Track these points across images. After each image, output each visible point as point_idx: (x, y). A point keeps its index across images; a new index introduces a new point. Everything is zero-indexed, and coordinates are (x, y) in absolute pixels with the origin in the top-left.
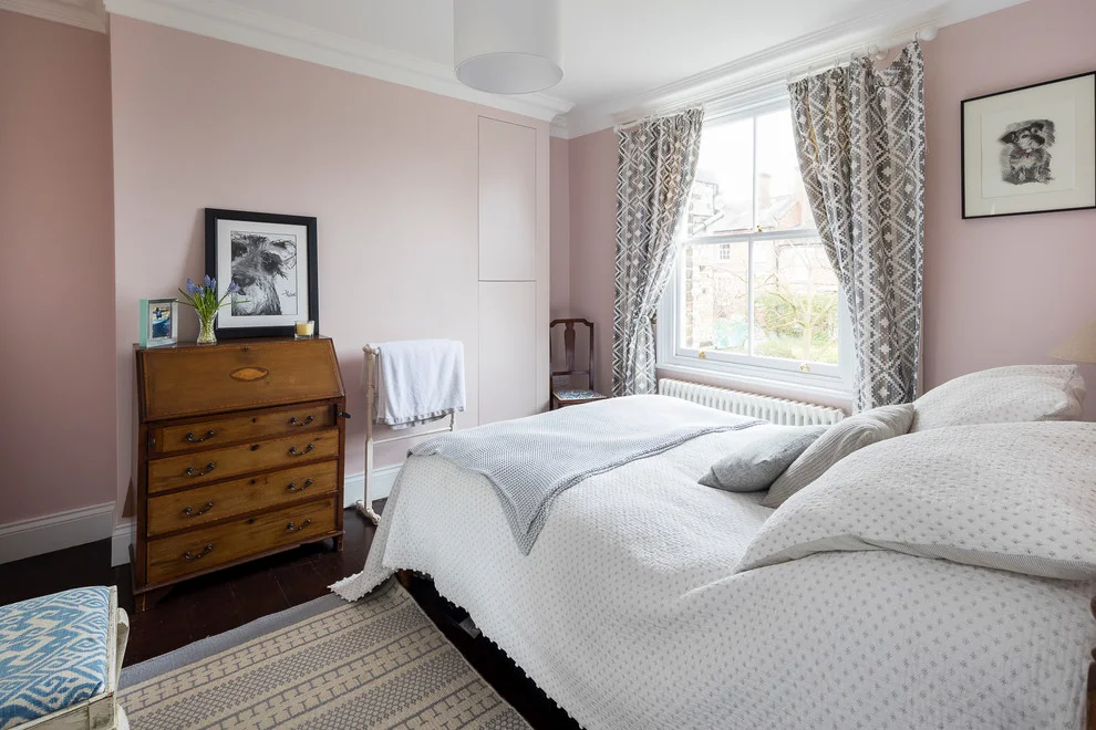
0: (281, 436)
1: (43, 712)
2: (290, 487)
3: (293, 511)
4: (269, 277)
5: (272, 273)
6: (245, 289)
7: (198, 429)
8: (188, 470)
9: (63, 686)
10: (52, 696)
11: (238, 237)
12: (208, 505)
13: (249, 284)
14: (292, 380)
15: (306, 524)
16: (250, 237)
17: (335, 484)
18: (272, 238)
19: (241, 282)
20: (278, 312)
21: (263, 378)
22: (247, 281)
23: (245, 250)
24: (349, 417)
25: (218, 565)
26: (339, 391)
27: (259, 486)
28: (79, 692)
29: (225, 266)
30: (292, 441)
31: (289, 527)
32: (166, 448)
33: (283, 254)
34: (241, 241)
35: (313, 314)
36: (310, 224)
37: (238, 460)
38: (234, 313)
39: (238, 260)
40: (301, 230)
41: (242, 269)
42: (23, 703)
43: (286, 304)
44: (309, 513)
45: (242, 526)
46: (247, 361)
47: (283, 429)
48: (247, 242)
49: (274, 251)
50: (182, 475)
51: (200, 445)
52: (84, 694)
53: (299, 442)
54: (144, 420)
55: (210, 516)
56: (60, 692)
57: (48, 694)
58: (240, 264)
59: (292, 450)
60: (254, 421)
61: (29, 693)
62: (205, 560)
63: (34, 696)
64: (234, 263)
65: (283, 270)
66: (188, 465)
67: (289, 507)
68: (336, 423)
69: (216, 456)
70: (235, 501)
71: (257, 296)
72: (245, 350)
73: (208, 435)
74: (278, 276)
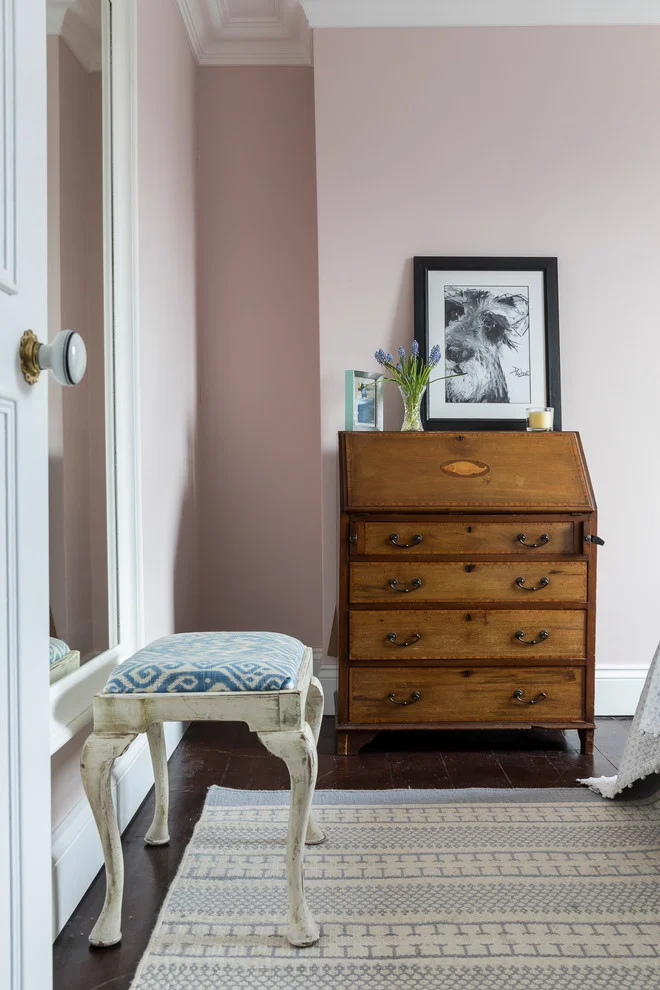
0: (504, 558)
1: (242, 687)
2: (517, 635)
3: (521, 674)
4: (493, 349)
5: (496, 342)
6: (461, 365)
7: (403, 530)
8: (391, 582)
9: (258, 671)
10: (249, 676)
11: (453, 293)
12: (415, 636)
13: (468, 358)
14: (520, 481)
15: (540, 698)
16: (468, 293)
17: (582, 647)
18: (496, 293)
19: (458, 355)
20: (505, 399)
21: (481, 474)
22: (465, 354)
23: (461, 312)
24: (601, 543)
25: (428, 723)
26: (587, 503)
27: (476, 626)
28: (271, 679)
29: (438, 334)
30: (520, 569)
31: (516, 695)
32: (370, 549)
33: (510, 315)
34: (458, 299)
35: (553, 398)
36: (547, 267)
37: (448, 582)
38: (449, 400)
39: (454, 324)
40: (536, 278)
41: (458, 337)
42: (227, 673)
43: (515, 387)
44: (542, 683)
45: (453, 677)
46: (463, 454)
47: (505, 548)
48: (465, 299)
49: (499, 310)
50: (383, 588)
51: (405, 552)
52: (275, 683)
53: (530, 572)
54: (346, 509)
55: (416, 651)
56: (256, 674)
57: (245, 673)
58: (457, 331)
59: (518, 581)
60: (470, 530)
61: (231, 667)
62: (411, 712)
63: (235, 670)
64: (448, 330)
65: (511, 338)
66: (392, 576)
67: (515, 667)
68: (581, 551)
69: (423, 570)
70: (445, 640)
71: (478, 375)
72: (460, 438)
73: (415, 541)
74: (505, 347)
